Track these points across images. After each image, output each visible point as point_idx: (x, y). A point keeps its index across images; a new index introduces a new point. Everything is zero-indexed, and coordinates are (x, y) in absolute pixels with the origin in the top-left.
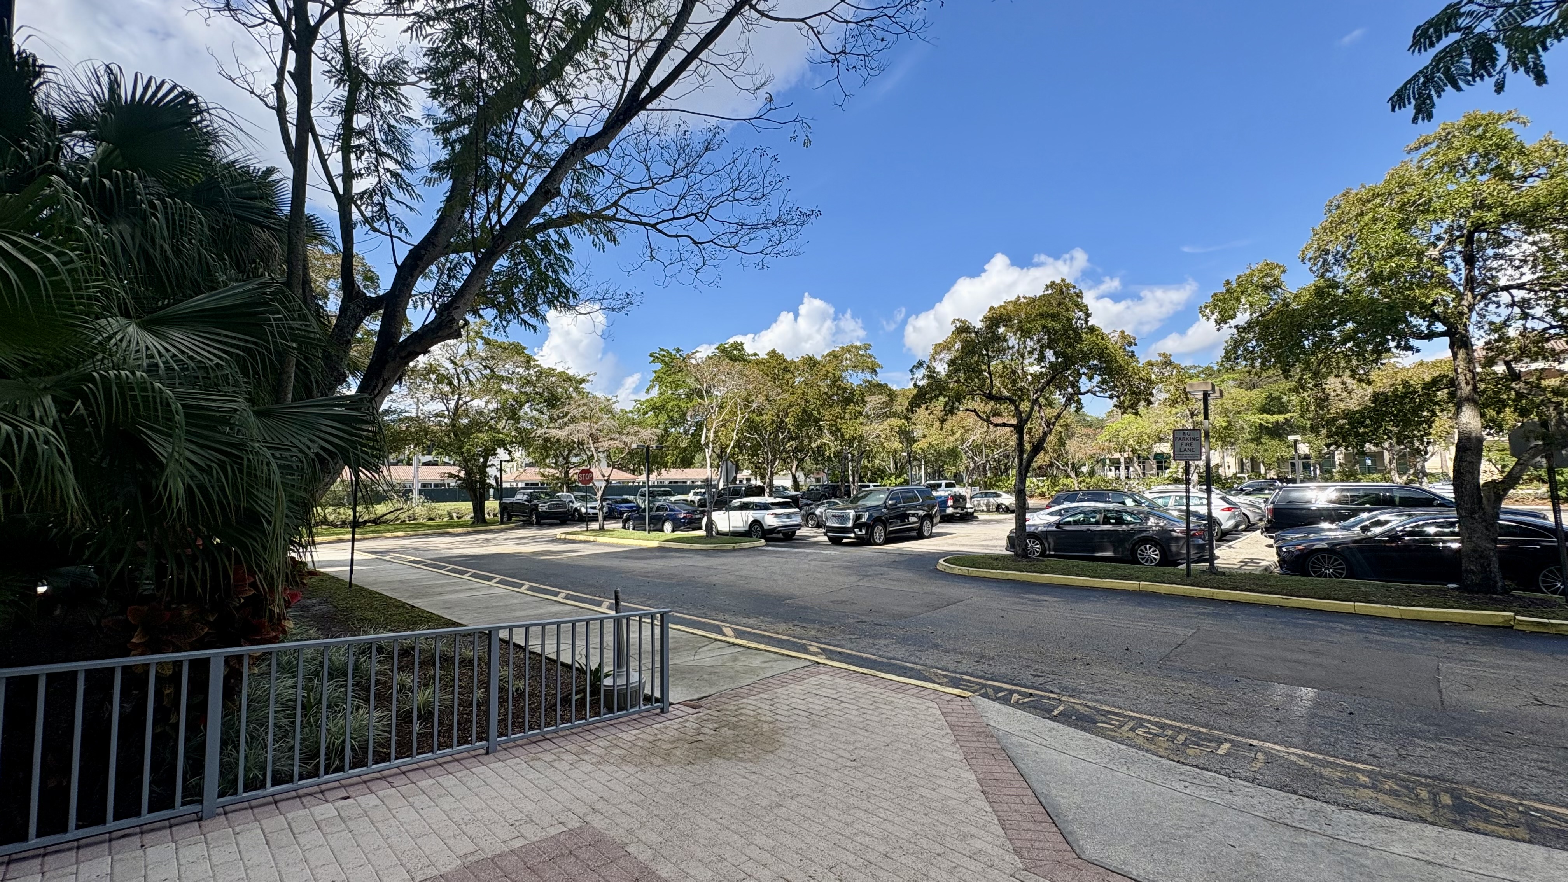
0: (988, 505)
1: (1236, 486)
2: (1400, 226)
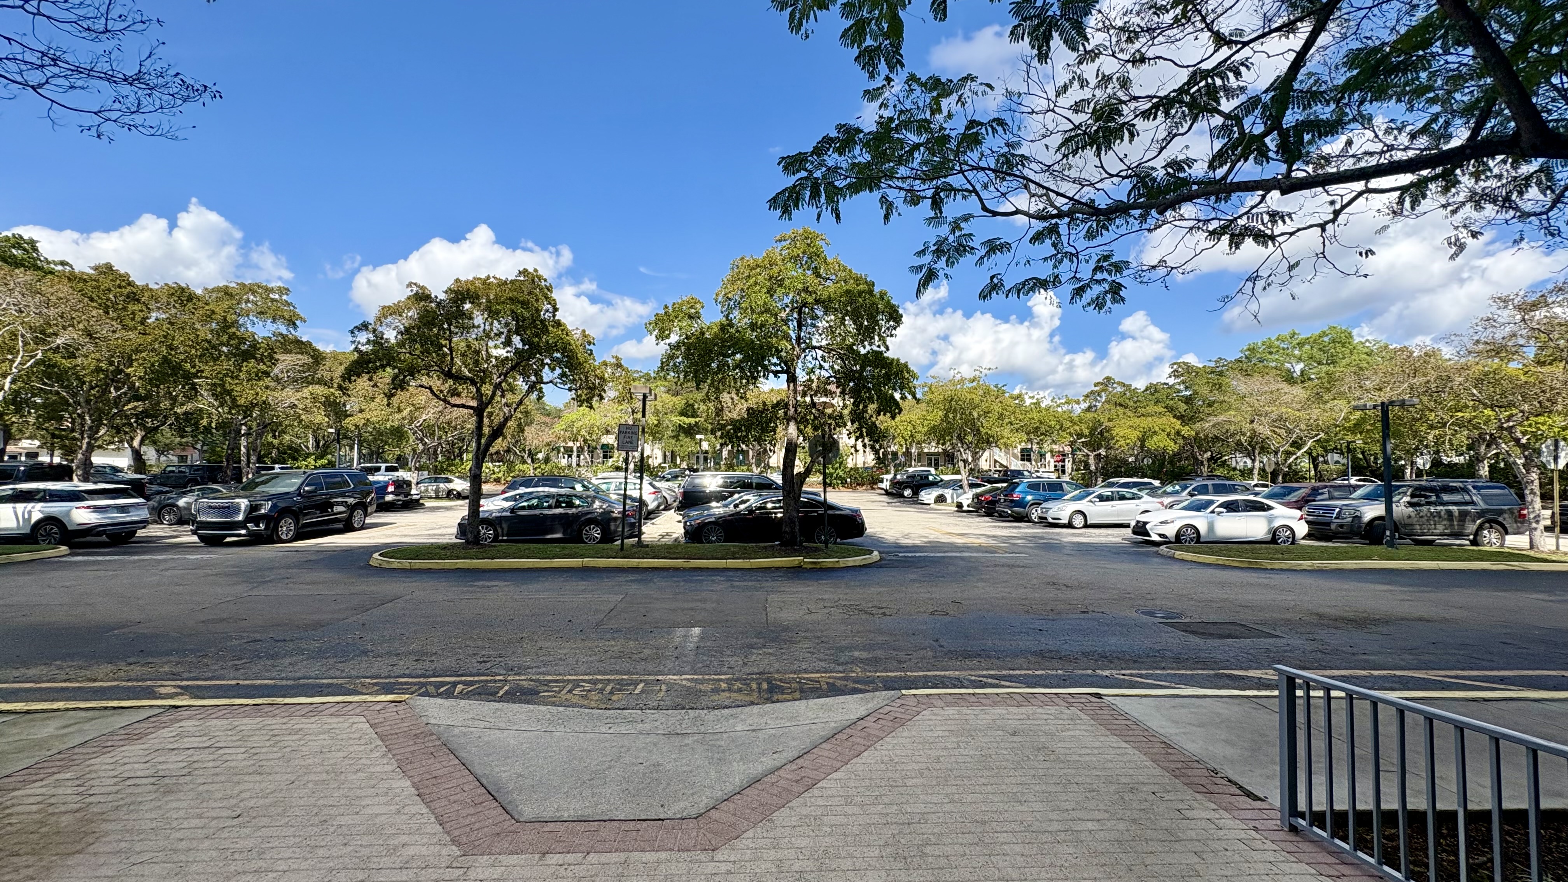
0: (437, 491)
1: (660, 474)
2: (768, 292)
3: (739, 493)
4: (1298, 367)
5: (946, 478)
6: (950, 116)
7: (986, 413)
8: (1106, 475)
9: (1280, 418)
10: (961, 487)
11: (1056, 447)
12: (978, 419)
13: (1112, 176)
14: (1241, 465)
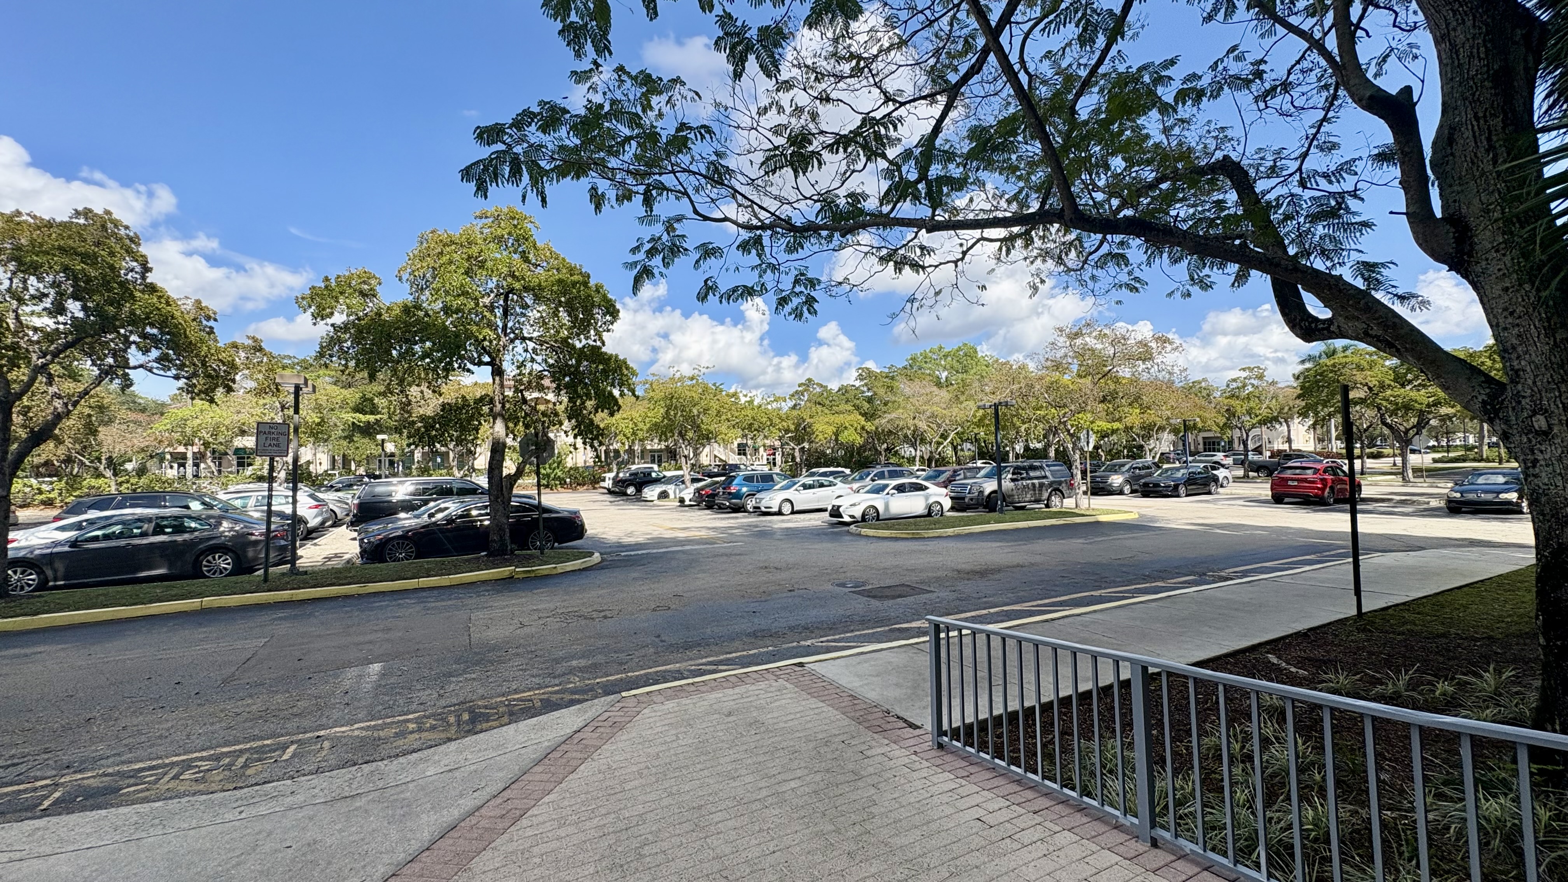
1: (326, 483)
2: (466, 273)
3: (435, 500)
4: (944, 375)
5: (668, 474)
6: (660, 115)
7: (706, 410)
8: (809, 466)
9: (933, 416)
10: (683, 482)
11: (768, 442)
12: (698, 416)
13: (806, 198)
14: (907, 455)
